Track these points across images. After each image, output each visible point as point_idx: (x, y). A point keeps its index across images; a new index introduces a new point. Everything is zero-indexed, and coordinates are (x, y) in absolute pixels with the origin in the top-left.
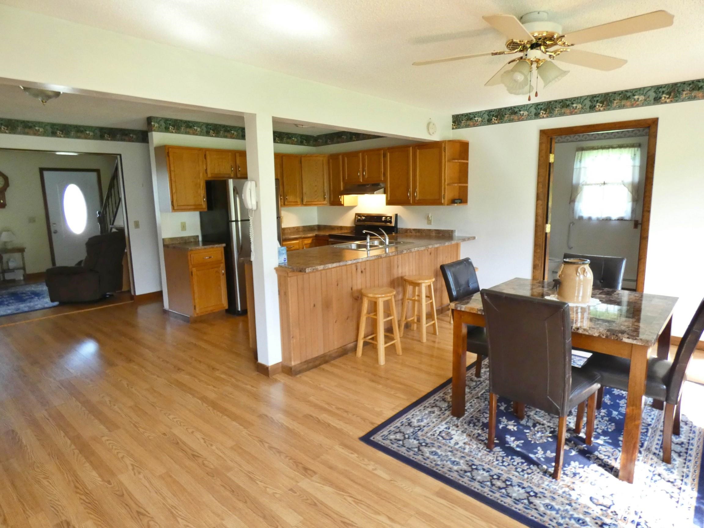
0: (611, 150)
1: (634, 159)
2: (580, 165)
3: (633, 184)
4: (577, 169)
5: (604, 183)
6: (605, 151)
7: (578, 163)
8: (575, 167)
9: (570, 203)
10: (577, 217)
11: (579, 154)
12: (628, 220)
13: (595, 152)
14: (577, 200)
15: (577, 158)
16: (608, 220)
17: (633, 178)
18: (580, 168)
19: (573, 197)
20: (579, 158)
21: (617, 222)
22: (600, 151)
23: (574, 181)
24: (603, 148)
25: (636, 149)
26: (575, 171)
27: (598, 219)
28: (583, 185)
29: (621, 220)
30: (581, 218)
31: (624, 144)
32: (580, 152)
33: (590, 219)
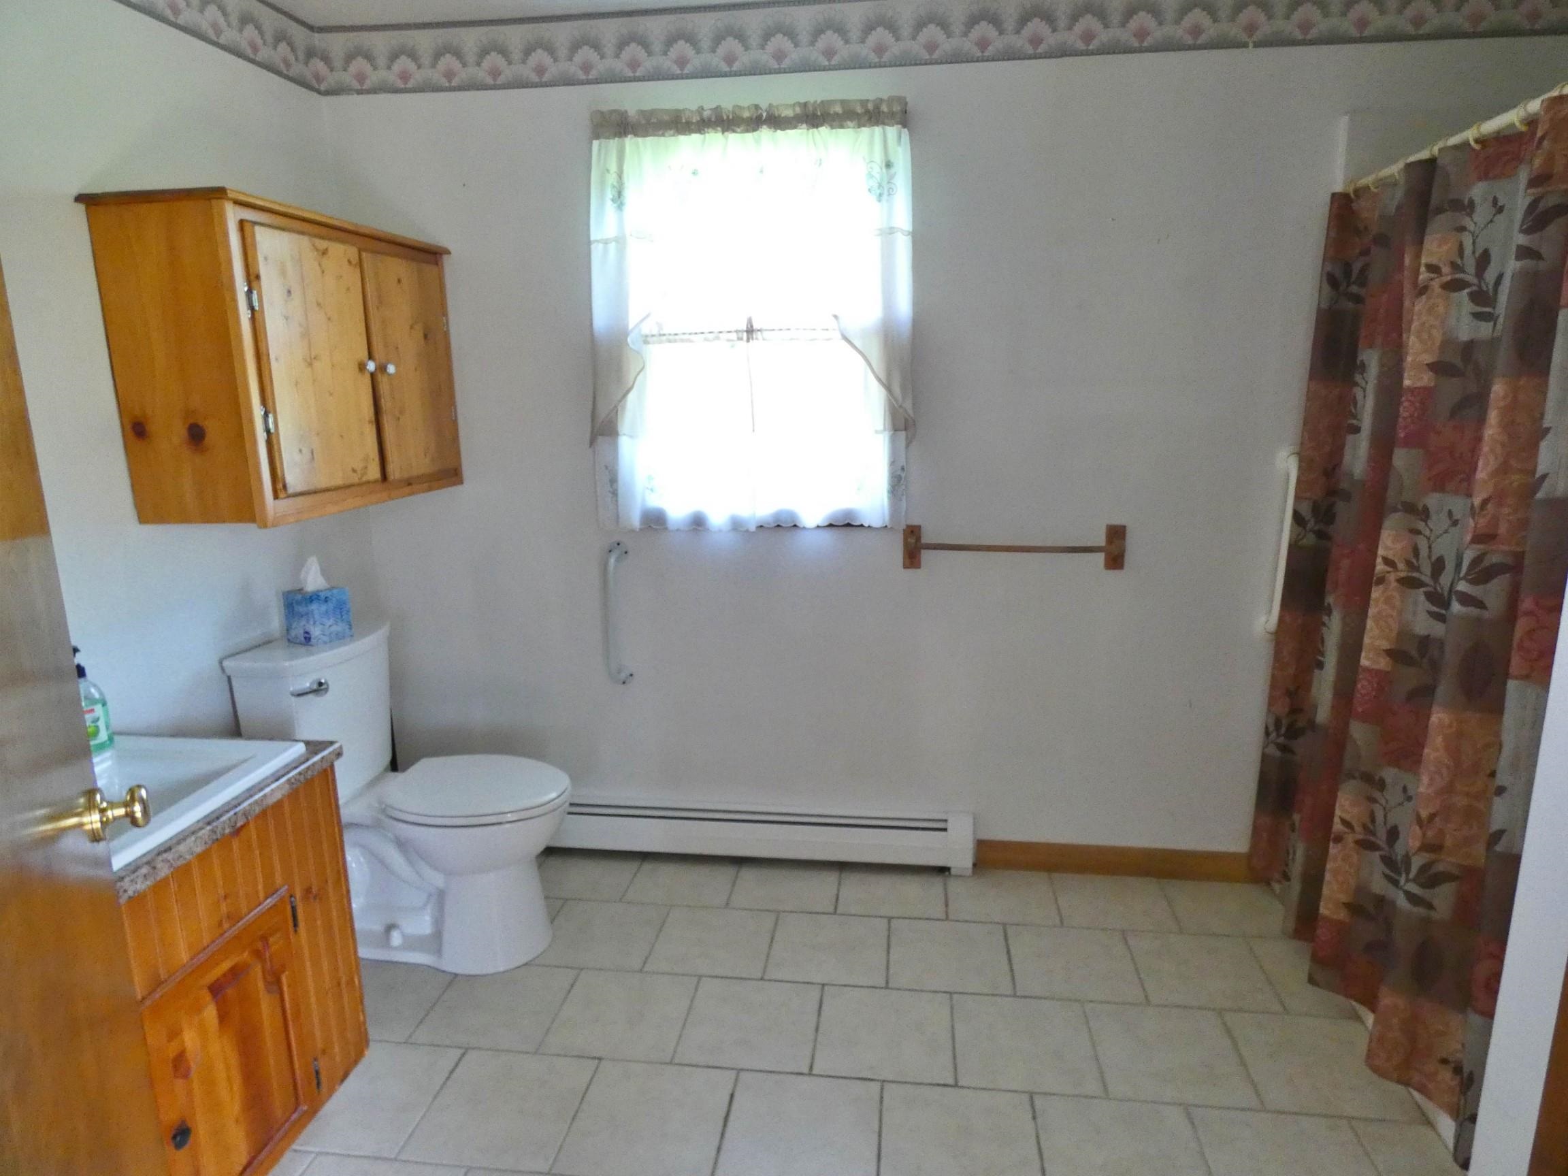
0: (765, 133)
1: (884, 191)
2: (621, 221)
3: (887, 333)
4: (606, 242)
5: (750, 331)
6: (737, 143)
7: (610, 207)
8: (594, 235)
9: (592, 442)
10: (635, 520)
11: (604, 151)
12: (877, 528)
13: (687, 146)
14: (626, 424)
15: (602, 183)
16: (784, 526)
17: (888, 305)
18: (620, 241)
19: (602, 413)
20: (612, 179)
21: (828, 537)
22: (715, 139)
23: (601, 317)
24: (725, 122)
25: (892, 131)
26: (596, 251)
27: (737, 525)
28: (646, 340)
29: (845, 525)
30: (655, 521)
31: (831, 103)
32: (613, 143)
33: (698, 523)
